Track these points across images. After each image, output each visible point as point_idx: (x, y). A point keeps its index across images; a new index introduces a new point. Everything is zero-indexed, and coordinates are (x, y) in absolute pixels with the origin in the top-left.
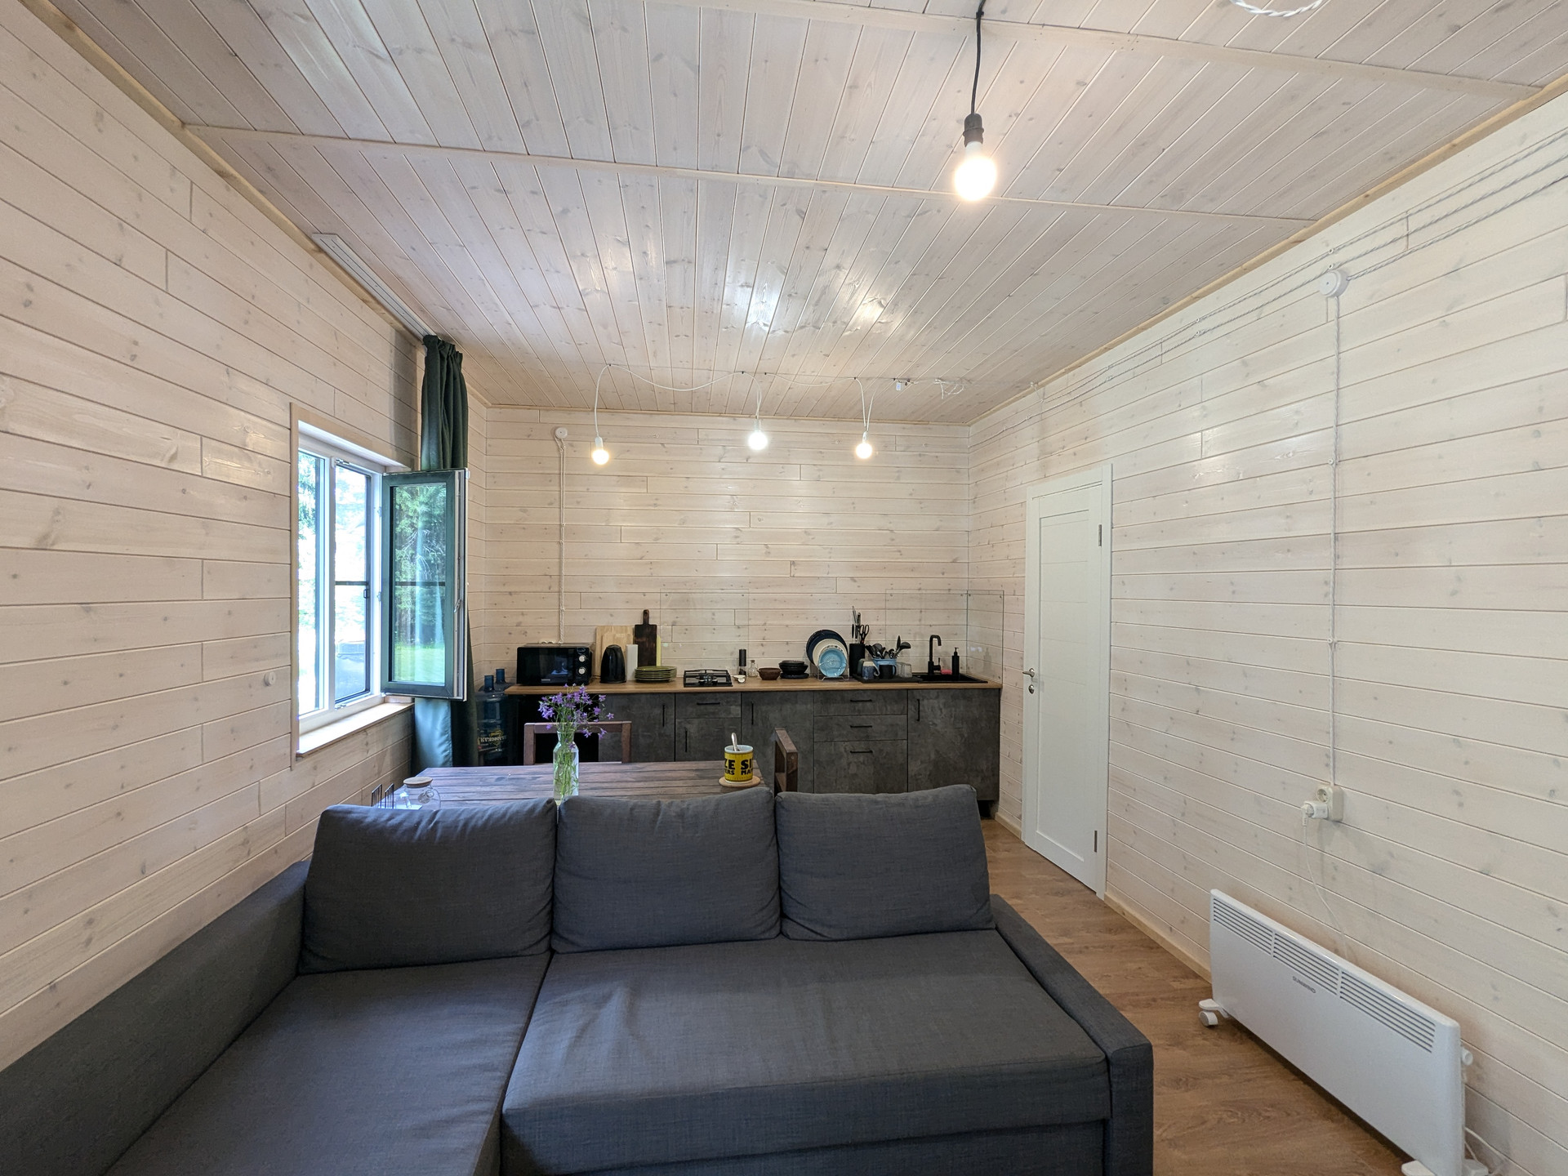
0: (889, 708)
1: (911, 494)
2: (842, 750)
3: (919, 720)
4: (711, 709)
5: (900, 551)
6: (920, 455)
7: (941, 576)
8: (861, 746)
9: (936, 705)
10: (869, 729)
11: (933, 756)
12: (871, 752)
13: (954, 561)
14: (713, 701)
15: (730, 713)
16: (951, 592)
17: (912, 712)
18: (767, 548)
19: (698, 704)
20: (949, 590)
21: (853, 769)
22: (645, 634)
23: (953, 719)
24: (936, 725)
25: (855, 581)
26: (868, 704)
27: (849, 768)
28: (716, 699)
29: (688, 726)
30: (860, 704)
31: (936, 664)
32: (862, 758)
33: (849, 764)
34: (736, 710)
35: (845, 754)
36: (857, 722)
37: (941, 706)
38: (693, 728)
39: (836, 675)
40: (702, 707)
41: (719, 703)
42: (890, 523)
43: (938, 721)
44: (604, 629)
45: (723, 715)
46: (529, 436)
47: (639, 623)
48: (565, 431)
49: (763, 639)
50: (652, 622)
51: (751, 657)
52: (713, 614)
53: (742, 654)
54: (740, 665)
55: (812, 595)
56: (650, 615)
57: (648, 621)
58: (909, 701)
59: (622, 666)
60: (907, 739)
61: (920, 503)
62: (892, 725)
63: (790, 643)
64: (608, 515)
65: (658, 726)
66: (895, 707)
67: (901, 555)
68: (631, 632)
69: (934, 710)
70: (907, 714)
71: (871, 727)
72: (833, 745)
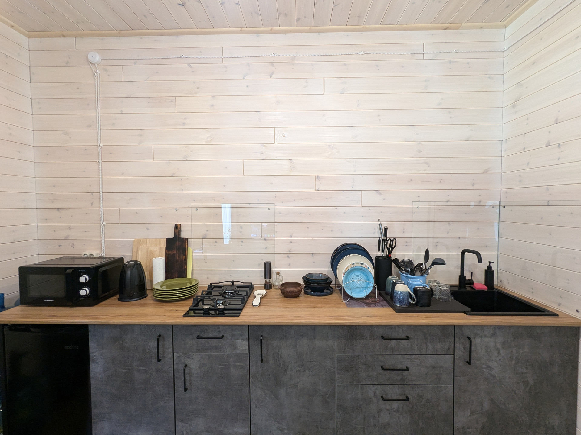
0: (430, 346)
1: (440, 104)
2: (371, 394)
3: (469, 363)
4: (213, 343)
5: (427, 163)
6: (450, 62)
7: (471, 187)
8: (394, 392)
9: (492, 344)
10: (406, 372)
11: (487, 406)
12: (407, 399)
13: (485, 172)
14: (216, 335)
15: (235, 348)
16: (482, 203)
17: (460, 351)
18: (292, 162)
21: (384, 418)
22: (177, 247)
23: (514, 362)
24: (492, 369)
25: (380, 194)
26: (404, 341)
28: (219, 332)
29: (188, 361)
30: (394, 341)
31: (468, 277)
32: (396, 405)
33: (380, 411)
34: (242, 345)
35: (375, 400)
36: (390, 362)
37: (499, 346)
38: (195, 363)
39: (365, 294)
40: (203, 341)
41: (223, 336)
42: (418, 134)
43: (494, 364)
44: (139, 242)
45: (228, 350)
46: (67, 63)
47: (172, 236)
48: (97, 54)
49: (290, 251)
50: (183, 235)
51: (277, 271)
52: (241, 228)
53: (268, 266)
54: (265, 278)
55: (336, 209)
56: (182, 229)
57: (179, 234)
58: (457, 339)
59: (140, 278)
60: (453, 385)
61: (450, 112)
62: (434, 367)
63: (313, 255)
64: (140, 135)
65: (155, 360)
66: (439, 346)
67: (428, 167)
68: (164, 245)
69: (489, 350)
70: (454, 355)
71: (407, 369)
72: (360, 388)
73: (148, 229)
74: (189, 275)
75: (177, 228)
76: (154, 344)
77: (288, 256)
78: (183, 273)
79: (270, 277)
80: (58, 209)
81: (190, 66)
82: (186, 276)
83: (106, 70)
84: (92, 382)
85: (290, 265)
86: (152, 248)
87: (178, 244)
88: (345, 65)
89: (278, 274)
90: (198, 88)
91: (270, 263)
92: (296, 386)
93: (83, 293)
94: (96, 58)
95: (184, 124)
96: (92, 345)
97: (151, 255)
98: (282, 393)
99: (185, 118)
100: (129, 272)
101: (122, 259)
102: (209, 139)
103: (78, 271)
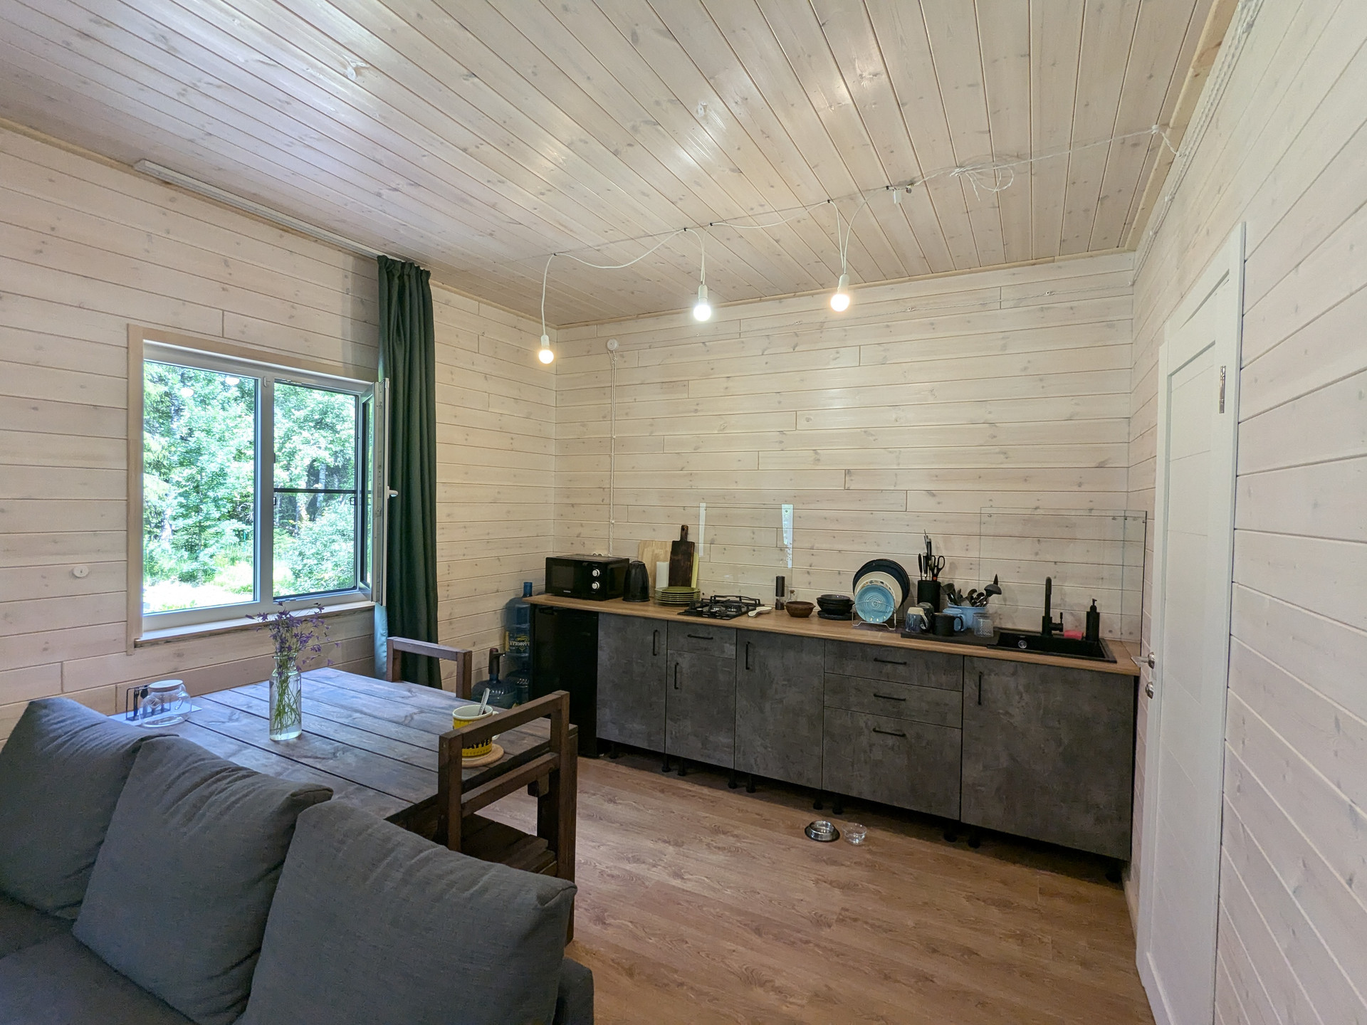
0: (933, 678)
1: (1026, 369)
2: (863, 725)
3: (980, 703)
4: (703, 644)
5: (1005, 453)
6: (1042, 309)
7: (1076, 488)
8: (888, 725)
9: (1012, 685)
10: (903, 702)
11: (1004, 762)
12: (904, 735)
13: (1100, 466)
14: (706, 635)
15: (724, 652)
16: (1094, 513)
17: (971, 688)
18: (816, 453)
19: (689, 636)
20: (1091, 510)
21: (877, 754)
22: (682, 552)
23: (1041, 711)
24: (1011, 716)
25: (934, 495)
26: (901, 667)
27: (871, 750)
28: (709, 634)
29: (680, 660)
30: (889, 666)
31: (1056, 620)
32: (890, 741)
33: (871, 746)
34: (730, 650)
35: (866, 731)
36: (885, 690)
37: (1021, 688)
38: (685, 662)
39: (878, 621)
40: (694, 640)
41: (712, 638)
42: (990, 413)
43: (1014, 711)
44: (645, 544)
45: (717, 654)
46: (589, 352)
47: (678, 539)
48: (616, 342)
49: (811, 566)
50: (690, 539)
51: (790, 589)
52: (754, 533)
53: (780, 581)
54: (777, 595)
55: (872, 514)
56: (690, 531)
57: (686, 538)
58: (966, 674)
59: (644, 584)
60: (962, 729)
61: (1041, 380)
62: (938, 704)
63: (839, 573)
64: (652, 425)
65: (650, 653)
66: (944, 679)
67: (1007, 458)
68: (669, 549)
69: (1008, 692)
70: (963, 692)
71: (904, 700)
72: (849, 715)
73: (654, 530)
74: (694, 585)
75: (684, 529)
76: (650, 638)
77: (808, 573)
78: (687, 582)
79: (783, 595)
80: (573, 505)
81: (705, 345)
82: (690, 586)
83: (622, 356)
84: (599, 668)
85: (810, 583)
86: (656, 552)
87: (683, 548)
88: (888, 326)
89: (792, 592)
90: (712, 369)
91: (783, 578)
92: (781, 701)
93: (595, 586)
94: (614, 345)
95: (696, 411)
96: (601, 633)
97: (656, 558)
98: (767, 707)
99: (698, 404)
100: (633, 571)
101: (628, 560)
102: (722, 427)
103: (592, 565)
